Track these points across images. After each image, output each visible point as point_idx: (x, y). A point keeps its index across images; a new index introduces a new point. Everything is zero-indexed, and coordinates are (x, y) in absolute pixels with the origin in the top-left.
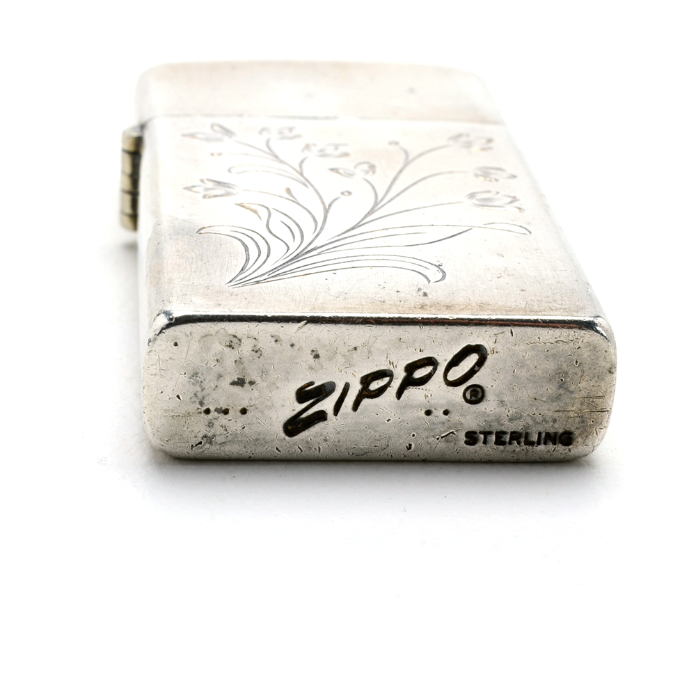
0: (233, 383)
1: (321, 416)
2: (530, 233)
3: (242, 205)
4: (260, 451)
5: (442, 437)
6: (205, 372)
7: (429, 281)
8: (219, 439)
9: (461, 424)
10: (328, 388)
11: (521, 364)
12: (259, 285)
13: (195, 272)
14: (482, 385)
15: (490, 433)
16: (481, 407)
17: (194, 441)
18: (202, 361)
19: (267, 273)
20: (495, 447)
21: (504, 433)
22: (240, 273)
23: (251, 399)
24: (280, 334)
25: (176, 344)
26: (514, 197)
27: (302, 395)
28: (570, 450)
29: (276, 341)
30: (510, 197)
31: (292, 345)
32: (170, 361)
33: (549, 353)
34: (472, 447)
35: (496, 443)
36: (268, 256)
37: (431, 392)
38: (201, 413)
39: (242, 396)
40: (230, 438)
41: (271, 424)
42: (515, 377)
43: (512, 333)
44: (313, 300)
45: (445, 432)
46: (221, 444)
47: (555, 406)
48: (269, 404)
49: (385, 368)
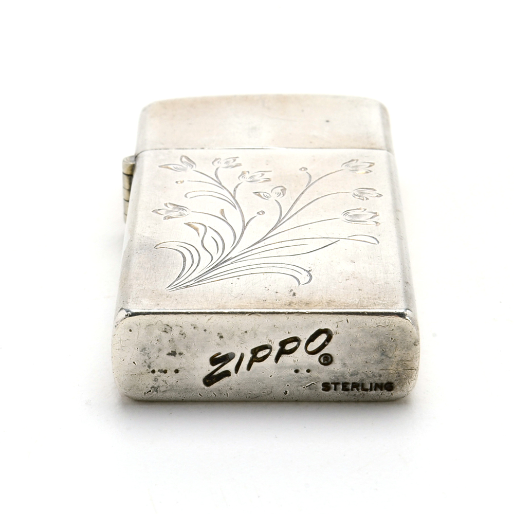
0: (169, 354)
1: (227, 374)
2: (378, 242)
3: (189, 224)
4: (188, 396)
5: (307, 387)
6: (150, 348)
7: (299, 283)
8: (162, 389)
9: (319, 378)
10: (230, 356)
11: (356, 340)
12: (188, 288)
13: (148, 279)
14: (330, 354)
15: (338, 383)
16: (331, 367)
17: (146, 390)
18: (148, 341)
19: (194, 279)
20: (343, 392)
21: (348, 383)
22: (177, 280)
23: (181, 363)
24: (197, 324)
25: (130, 331)
26: (376, 213)
27: (214, 361)
28: (392, 394)
29: (195, 328)
30: (373, 213)
31: (205, 330)
32: (127, 341)
33: (373, 333)
34: (327, 392)
35: (343, 390)
36: (198, 266)
37: (297, 358)
38: (149, 373)
39: (175, 362)
40: (169, 388)
41: (195, 379)
42: (353, 349)
43: (348, 321)
44: (220, 300)
45: (308, 383)
46: (163, 392)
47: (380, 366)
48: (193, 366)
49: (266, 344)
